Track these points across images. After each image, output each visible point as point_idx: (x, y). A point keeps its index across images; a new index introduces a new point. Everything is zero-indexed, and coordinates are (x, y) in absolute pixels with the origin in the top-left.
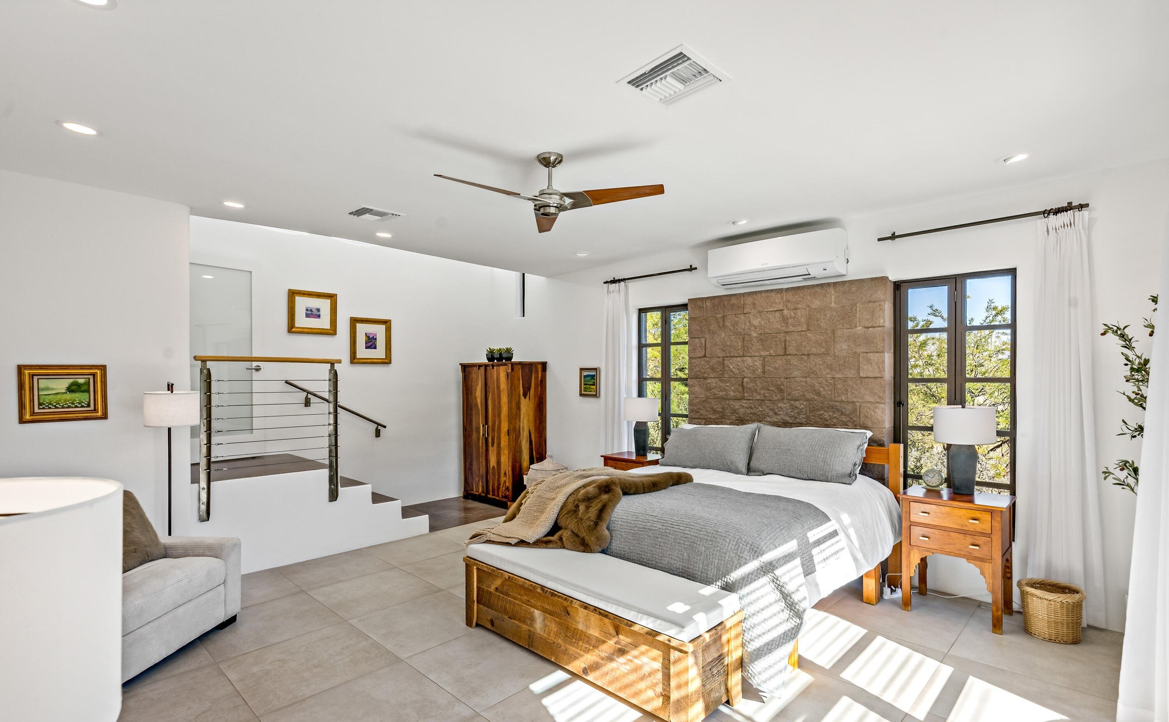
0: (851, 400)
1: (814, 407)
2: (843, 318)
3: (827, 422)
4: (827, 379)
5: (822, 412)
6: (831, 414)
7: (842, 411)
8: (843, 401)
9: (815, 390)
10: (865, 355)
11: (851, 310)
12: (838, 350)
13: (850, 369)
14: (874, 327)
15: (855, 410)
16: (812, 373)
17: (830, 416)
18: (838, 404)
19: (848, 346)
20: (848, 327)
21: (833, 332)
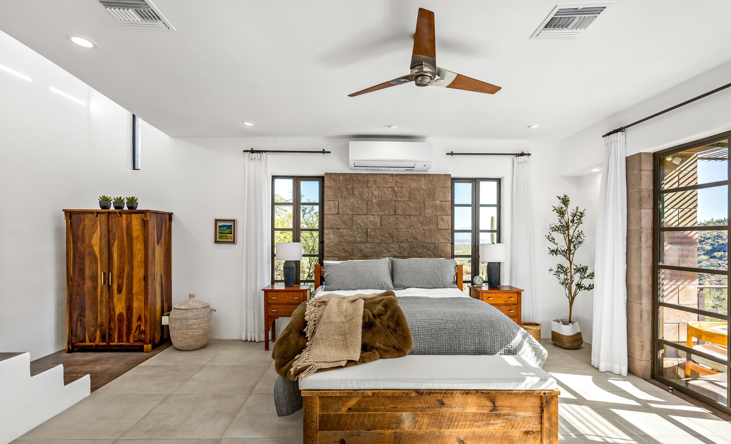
0: (433, 242)
1: (412, 246)
2: (429, 195)
3: (420, 255)
4: (420, 229)
5: (417, 249)
6: (422, 250)
7: (428, 248)
8: (429, 242)
9: (414, 236)
10: (441, 216)
11: (433, 191)
12: (426, 213)
13: (433, 224)
14: (445, 201)
15: (435, 247)
16: (412, 226)
17: (421, 251)
18: (426, 244)
19: (432, 211)
20: (432, 200)
21: (424, 203)
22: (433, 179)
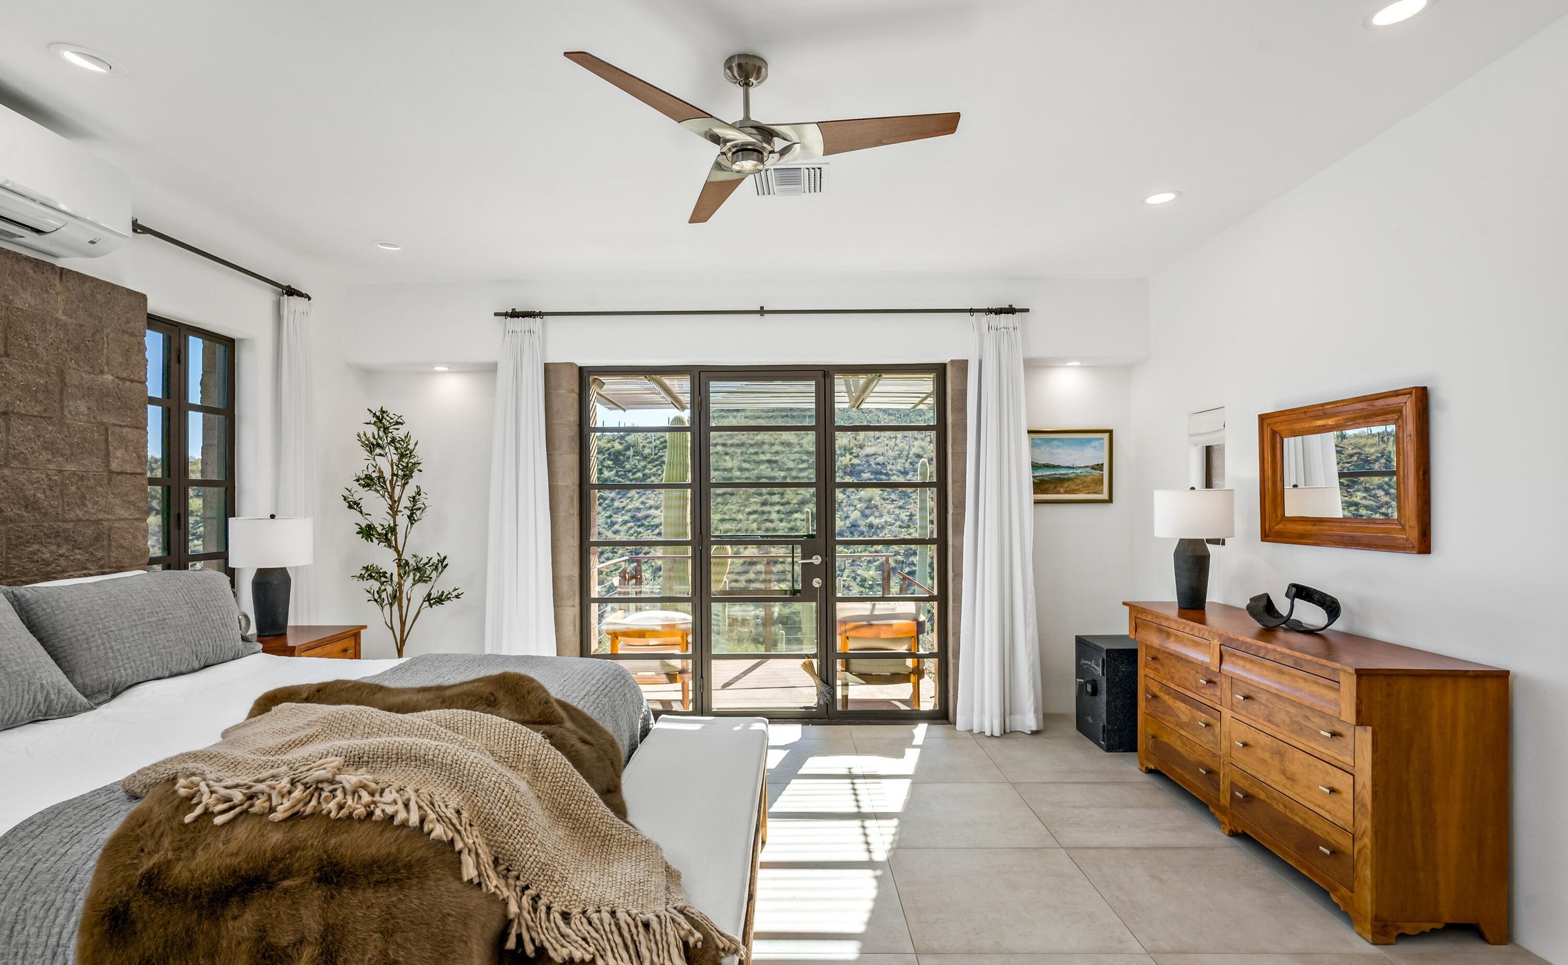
0: (95, 517)
1: (19, 537)
2: (77, 349)
3: (48, 569)
4: (49, 472)
5: (36, 547)
6: (53, 548)
7: (75, 541)
8: (80, 520)
9: (25, 497)
10: (117, 430)
11: (94, 335)
12: (70, 412)
13: (91, 453)
14: (132, 381)
15: (97, 538)
16: (15, 457)
17: (51, 552)
18: (70, 526)
19: (89, 408)
20: (90, 370)
21: (61, 373)
22: (93, 295)
